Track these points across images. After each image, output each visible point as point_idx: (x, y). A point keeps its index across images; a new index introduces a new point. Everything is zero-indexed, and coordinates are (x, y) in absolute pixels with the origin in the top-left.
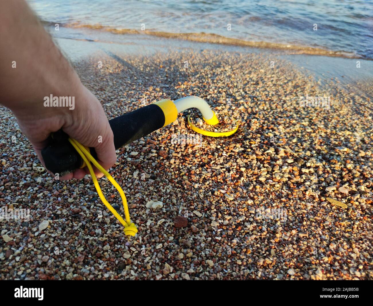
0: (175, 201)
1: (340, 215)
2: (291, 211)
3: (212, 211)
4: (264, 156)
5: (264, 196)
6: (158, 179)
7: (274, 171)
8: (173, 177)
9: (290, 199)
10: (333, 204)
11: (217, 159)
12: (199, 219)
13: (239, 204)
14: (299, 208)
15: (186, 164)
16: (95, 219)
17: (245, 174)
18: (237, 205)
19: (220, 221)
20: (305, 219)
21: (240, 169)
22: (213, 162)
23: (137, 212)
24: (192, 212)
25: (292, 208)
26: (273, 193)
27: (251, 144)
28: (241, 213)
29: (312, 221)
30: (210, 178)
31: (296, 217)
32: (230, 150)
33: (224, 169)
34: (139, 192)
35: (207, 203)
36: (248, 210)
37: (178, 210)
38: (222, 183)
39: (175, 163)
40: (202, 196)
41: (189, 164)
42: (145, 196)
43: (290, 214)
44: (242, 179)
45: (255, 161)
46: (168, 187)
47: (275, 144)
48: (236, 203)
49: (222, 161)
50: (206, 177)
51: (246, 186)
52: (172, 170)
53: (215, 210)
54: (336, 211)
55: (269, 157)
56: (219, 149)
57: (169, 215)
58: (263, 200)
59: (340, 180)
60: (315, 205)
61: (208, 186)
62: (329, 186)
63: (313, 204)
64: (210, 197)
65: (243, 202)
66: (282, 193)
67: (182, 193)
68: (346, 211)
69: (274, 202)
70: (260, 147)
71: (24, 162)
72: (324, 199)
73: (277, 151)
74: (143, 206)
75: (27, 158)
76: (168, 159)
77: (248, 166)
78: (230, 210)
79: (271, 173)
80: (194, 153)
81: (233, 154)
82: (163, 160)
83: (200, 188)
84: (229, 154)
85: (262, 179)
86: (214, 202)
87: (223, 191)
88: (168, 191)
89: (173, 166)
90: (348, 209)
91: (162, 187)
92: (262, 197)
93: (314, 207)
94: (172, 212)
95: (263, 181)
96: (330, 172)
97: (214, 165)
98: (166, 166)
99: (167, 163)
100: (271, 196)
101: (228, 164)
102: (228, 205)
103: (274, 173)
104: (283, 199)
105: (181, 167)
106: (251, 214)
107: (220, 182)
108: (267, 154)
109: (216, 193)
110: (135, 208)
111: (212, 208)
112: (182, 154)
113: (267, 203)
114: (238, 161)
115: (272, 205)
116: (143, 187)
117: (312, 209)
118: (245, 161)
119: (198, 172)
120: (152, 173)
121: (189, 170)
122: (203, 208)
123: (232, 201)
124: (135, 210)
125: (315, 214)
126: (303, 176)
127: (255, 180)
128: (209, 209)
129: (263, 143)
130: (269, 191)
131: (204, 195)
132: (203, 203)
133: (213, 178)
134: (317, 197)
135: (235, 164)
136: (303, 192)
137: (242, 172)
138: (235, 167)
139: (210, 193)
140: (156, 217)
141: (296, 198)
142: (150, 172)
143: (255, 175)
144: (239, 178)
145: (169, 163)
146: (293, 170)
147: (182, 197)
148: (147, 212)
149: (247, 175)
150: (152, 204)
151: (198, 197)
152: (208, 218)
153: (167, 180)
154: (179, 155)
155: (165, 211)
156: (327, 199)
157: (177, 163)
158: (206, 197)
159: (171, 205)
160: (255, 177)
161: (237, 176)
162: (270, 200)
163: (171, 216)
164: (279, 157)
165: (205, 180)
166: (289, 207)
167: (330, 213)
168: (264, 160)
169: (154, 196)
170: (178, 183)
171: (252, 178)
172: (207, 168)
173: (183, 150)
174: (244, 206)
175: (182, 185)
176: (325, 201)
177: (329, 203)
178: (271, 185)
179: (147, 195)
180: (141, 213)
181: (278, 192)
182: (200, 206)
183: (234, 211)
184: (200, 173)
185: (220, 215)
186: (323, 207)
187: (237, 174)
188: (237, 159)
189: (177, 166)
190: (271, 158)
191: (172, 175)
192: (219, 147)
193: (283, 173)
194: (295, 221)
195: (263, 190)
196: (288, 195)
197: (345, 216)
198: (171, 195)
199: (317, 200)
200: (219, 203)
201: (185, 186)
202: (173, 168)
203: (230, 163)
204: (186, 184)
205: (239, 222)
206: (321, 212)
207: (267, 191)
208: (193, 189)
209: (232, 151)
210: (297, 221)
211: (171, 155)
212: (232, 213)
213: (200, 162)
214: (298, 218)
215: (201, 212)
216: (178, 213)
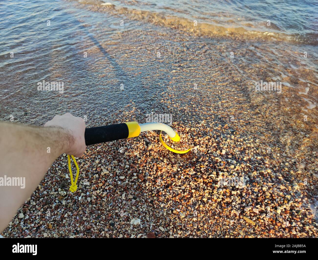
0: (148, 219)
1: (250, 230)
2: (219, 227)
3: (171, 227)
4: (208, 179)
5: (204, 214)
6: (138, 199)
7: (213, 192)
8: (148, 198)
9: (220, 217)
10: (247, 221)
11: (177, 181)
12: (162, 233)
13: (188, 221)
14: (225, 224)
15: (157, 186)
16: (100, 234)
17: (194, 195)
18: (186, 222)
19: (175, 235)
20: (227, 233)
21: (191, 191)
22: (174, 183)
23: (125, 228)
24: (158, 227)
25: (221, 224)
26: (211, 212)
27: (201, 168)
28: (188, 228)
29: (231, 235)
30: (172, 199)
31: (222, 231)
32: (186, 173)
33: (181, 191)
34: (126, 211)
35: (168, 219)
36: (193, 226)
37: (150, 225)
38: (179, 203)
39: (149, 185)
40: (165, 214)
41: (158, 186)
42: (130, 215)
43: (219, 229)
44: (192, 199)
45: (202, 184)
46: (144, 206)
47: (217, 167)
48: (186, 220)
49: (180, 184)
50: (169, 197)
51: (194, 204)
52: (147, 191)
53: (172, 226)
54: (248, 227)
55: (211, 181)
56: (179, 171)
57: (145, 230)
58: (203, 217)
59: (255, 201)
60: (236, 222)
61: (169, 206)
62: (247, 206)
63: (234, 221)
64: (170, 215)
65: (190, 219)
66: (216, 211)
67: (153, 212)
68: (254, 227)
69: (210, 219)
70: (207, 170)
71: (53, 187)
72: (242, 217)
73: (218, 175)
74: (128, 223)
75: (54, 183)
76: (145, 181)
77: (197, 188)
78: (181, 226)
79: (211, 194)
80: (162, 176)
81: (188, 176)
82: (141, 182)
83: (164, 207)
84: (185, 176)
85: (205, 200)
86: (173, 219)
87: (178, 210)
88: (144, 210)
89: (147, 188)
90: (255, 226)
91: (140, 207)
92: (203, 215)
93: (234, 223)
94: (147, 227)
95: (205, 201)
96: (251, 193)
97: (174, 186)
98: (143, 187)
99: (144, 185)
100: (209, 214)
101: (184, 186)
102: (180, 222)
103: (213, 194)
104: (216, 217)
105: (153, 189)
106: (194, 228)
107: (177, 202)
108: (211, 177)
109: (174, 212)
110: (124, 225)
111: (171, 225)
112: (154, 177)
113: (206, 220)
114: (191, 183)
115: (208, 221)
116: (129, 206)
117: (233, 225)
118: (195, 183)
119: (164, 194)
120: (134, 194)
121: (158, 191)
122: (165, 224)
123: (184, 218)
124: (124, 226)
125: (234, 229)
126: (232, 197)
127: (200, 199)
128: (169, 225)
129: (209, 166)
130: (208, 209)
131: (167, 213)
132: (166, 219)
133: (173, 199)
134: (238, 215)
135: (188, 186)
136: (229, 211)
137: (192, 193)
138: (189, 188)
139: (170, 212)
140: (136, 232)
141: (224, 215)
142: (133, 193)
143: (201, 195)
144: (190, 198)
145: (145, 185)
146: (226, 192)
147: (153, 215)
148: (131, 228)
149: (195, 195)
150: (134, 222)
151: (163, 215)
152: (167, 232)
153: (143, 200)
154: (152, 178)
155: (142, 227)
156: (244, 217)
157: (150, 186)
158: (168, 214)
159: (145, 222)
160: (200, 197)
161: (189, 196)
162: (207, 218)
163: (145, 231)
164: (218, 179)
165: (168, 200)
166: (219, 223)
167: (243, 229)
168: (208, 183)
169: (135, 215)
170: (150, 202)
171: (198, 198)
172: (170, 190)
173: (154, 173)
174: (191, 222)
175: (153, 205)
176: (243, 218)
177: (245, 220)
178: (210, 204)
179: (131, 214)
180: (127, 229)
181: (214, 211)
182: (163, 223)
183: (184, 227)
184: (165, 194)
185: (175, 230)
186: (240, 223)
187: (189, 195)
188: (190, 182)
189: (150, 188)
190: (213, 181)
191: (146, 196)
192: (179, 170)
193: (219, 195)
194: (221, 234)
195: (204, 209)
196: (220, 213)
197: (252, 231)
198: (146, 213)
199: (238, 217)
200: (175, 219)
201: (155, 206)
202: (147, 190)
203: (185, 186)
204: (155, 204)
205: (186, 236)
206: (238, 228)
207: (207, 209)
208: (160, 207)
209: (187, 174)
210: (222, 235)
211: (146, 178)
212: (183, 228)
213: (165, 183)
214: (223, 232)
215: (163, 227)
216: (149, 228)
